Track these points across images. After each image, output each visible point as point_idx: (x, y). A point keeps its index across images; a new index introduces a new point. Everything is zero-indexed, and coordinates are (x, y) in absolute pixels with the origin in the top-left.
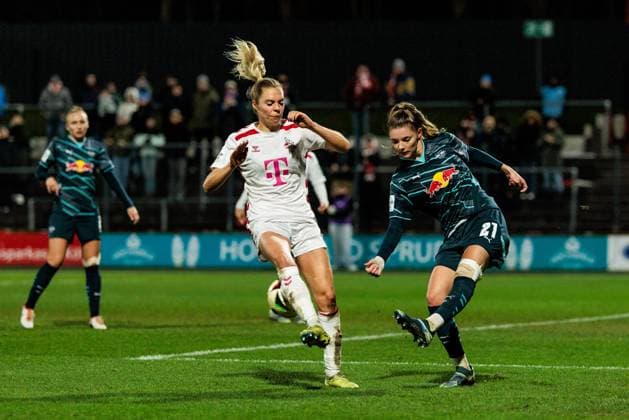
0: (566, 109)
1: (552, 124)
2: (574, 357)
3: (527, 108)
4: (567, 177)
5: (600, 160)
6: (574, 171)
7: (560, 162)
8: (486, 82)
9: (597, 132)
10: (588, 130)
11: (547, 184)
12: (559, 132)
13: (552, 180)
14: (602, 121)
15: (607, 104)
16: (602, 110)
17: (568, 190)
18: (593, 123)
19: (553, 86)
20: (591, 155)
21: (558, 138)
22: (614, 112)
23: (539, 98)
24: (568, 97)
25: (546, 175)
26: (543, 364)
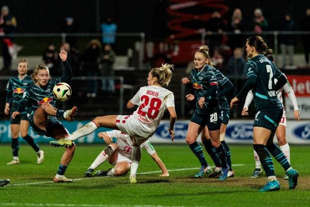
0: (117, 38)
1: (107, 48)
2: (123, 199)
3: (92, 38)
4: (117, 83)
5: (137, 71)
6: (122, 79)
7: (113, 72)
8: (70, 21)
9: (136, 53)
10: (130, 52)
11: (104, 88)
12: (112, 53)
13: (108, 84)
14: (139, 46)
15: (143, 35)
16: (139, 39)
17: (118, 90)
18: (133, 48)
19: (109, 23)
20: (132, 69)
21: (111, 57)
22: (147, 40)
23: (101, 31)
24: (118, 31)
25: (104, 82)
26: (103, 204)
